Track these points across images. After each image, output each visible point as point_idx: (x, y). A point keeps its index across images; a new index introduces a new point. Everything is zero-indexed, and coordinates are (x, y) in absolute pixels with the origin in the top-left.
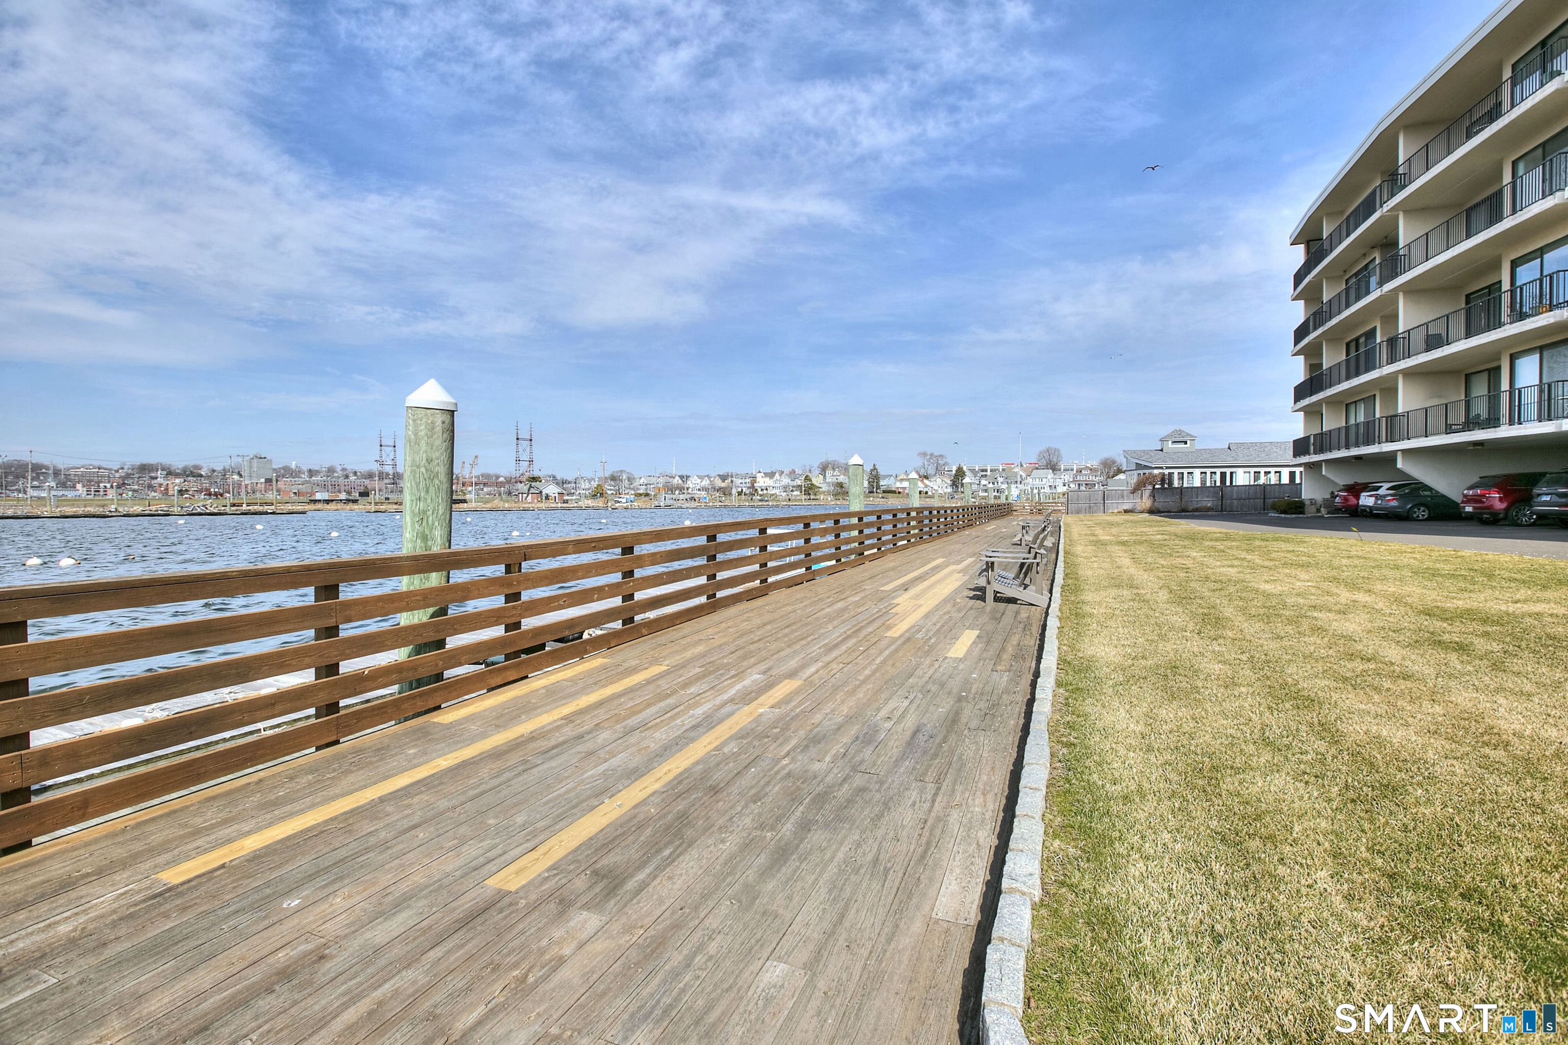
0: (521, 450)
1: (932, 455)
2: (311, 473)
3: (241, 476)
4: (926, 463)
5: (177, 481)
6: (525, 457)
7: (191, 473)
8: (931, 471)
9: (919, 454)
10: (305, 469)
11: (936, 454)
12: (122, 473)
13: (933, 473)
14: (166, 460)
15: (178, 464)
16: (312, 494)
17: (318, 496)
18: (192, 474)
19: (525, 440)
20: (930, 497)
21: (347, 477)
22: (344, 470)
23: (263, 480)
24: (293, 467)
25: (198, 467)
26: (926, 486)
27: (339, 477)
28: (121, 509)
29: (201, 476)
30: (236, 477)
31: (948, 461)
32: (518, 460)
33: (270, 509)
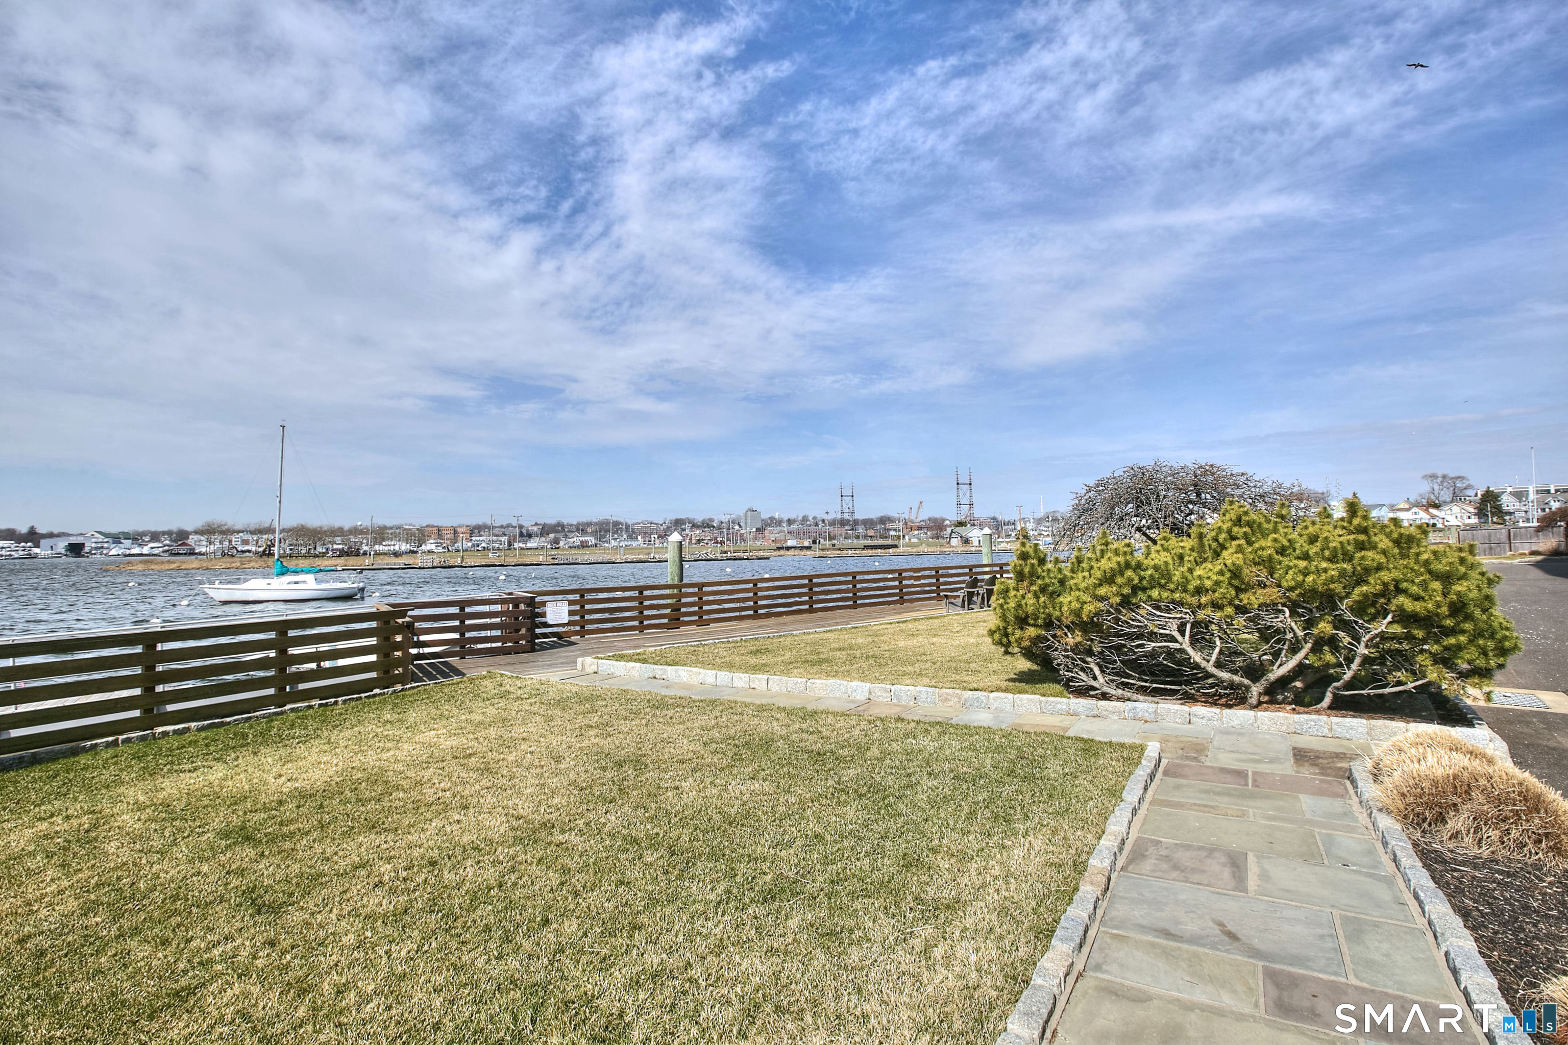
0: (961, 495)
1: (1444, 477)
2: (790, 522)
3: (740, 526)
4: (1436, 487)
5: (698, 532)
6: (965, 500)
7: (707, 525)
8: (1446, 495)
9: (1425, 477)
10: (786, 519)
11: (1452, 475)
12: (664, 526)
13: (1448, 500)
14: (691, 516)
15: (699, 518)
16: (786, 541)
17: (790, 543)
18: (709, 526)
19: (964, 484)
20: (1440, 530)
21: (817, 525)
22: (814, 518)
23: (754, 530)
24: (777, 517)
25: (712, 520)
26: (1433, 517)
27: (810, 525)
28: (657, 556)
29: (714, 527)
30: (737, 527)
31: (1471, 482)
32: (959, 504)
33: (745, 555)
